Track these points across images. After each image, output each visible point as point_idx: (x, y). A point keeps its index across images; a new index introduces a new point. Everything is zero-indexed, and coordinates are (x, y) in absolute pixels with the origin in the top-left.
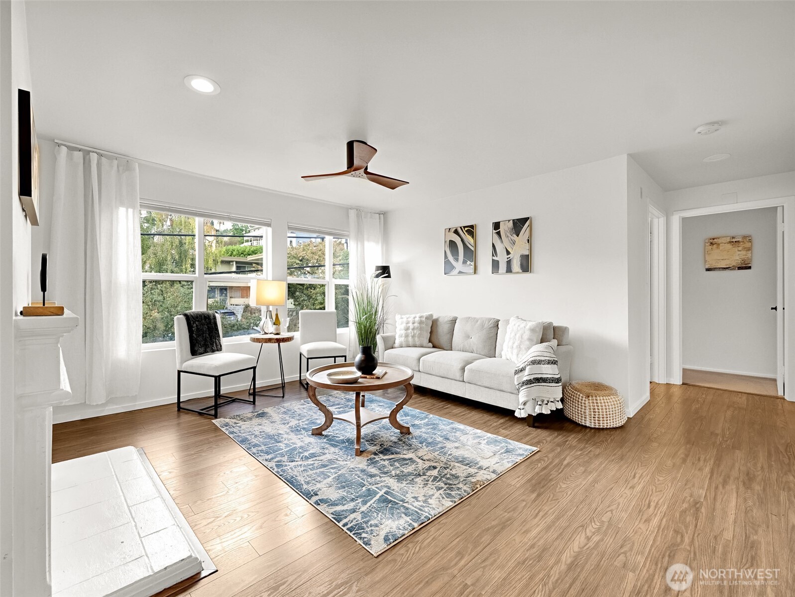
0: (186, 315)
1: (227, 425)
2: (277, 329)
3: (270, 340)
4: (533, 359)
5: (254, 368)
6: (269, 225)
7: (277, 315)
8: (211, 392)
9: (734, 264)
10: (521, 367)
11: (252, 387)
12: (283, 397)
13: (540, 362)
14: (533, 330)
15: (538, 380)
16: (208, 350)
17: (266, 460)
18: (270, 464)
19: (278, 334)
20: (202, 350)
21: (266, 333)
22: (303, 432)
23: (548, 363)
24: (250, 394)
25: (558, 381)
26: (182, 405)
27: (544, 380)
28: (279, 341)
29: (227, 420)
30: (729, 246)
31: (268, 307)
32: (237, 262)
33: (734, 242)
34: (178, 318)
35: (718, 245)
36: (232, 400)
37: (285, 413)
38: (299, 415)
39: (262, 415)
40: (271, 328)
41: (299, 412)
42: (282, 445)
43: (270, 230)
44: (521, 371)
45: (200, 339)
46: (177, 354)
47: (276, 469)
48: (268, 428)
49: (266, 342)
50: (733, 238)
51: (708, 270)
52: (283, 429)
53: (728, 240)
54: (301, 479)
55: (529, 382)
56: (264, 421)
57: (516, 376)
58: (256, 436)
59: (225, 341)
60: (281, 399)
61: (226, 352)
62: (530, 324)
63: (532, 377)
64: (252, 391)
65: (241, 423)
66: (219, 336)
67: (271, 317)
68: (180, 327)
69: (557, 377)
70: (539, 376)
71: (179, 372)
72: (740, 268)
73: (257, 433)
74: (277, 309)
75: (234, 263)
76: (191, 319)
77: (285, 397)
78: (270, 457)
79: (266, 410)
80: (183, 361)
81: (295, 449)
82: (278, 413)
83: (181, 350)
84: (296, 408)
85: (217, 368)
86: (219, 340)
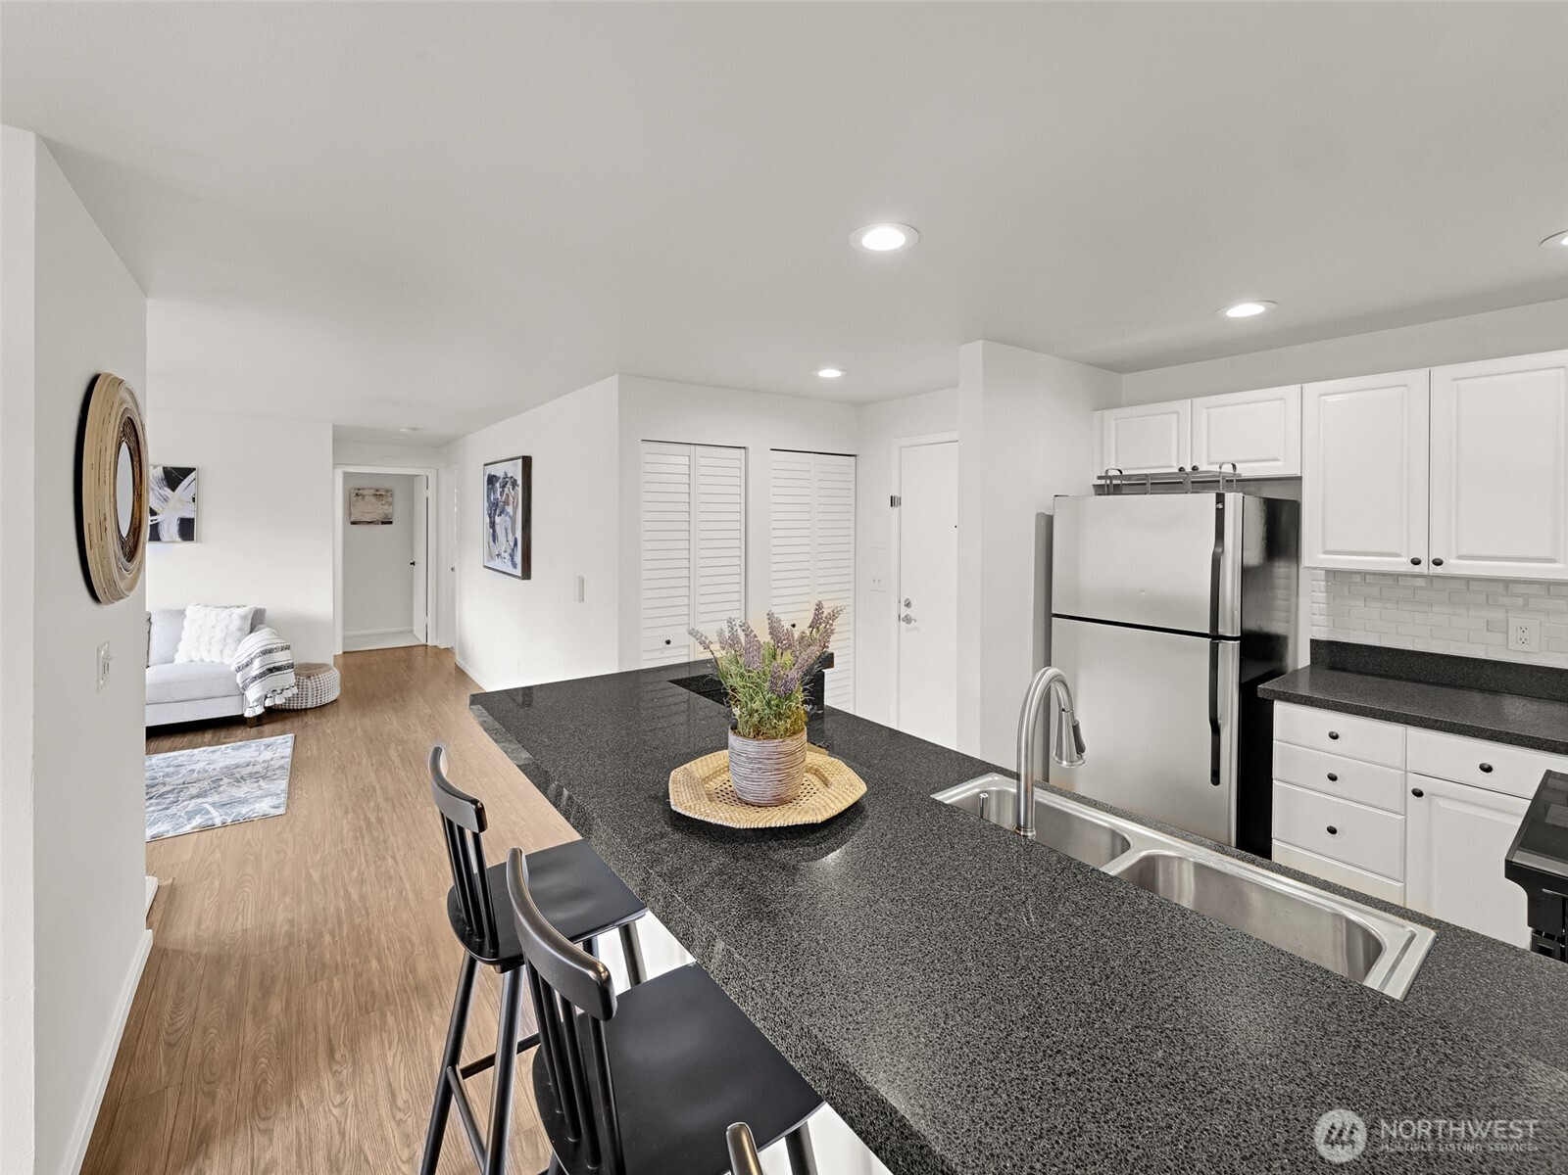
4: (262, 649)
9: (378, 518)
10: (245, 661)
13: (270, 651)
14: (244, 618)
15: (271, 670)
23: (282, 650)
25: (291, 666)
27: (278, 669)
30: (373, 499)
33: (378, 496)
35: (363, 496)
44: (247, 665)
50: (377, 490)
51: (353, 523)
53: (373, 492)
55: (262, 675)
57: (239, 674)
62: (242, 611)
63: (264, 669)
69: (291, 662)
70: (271, 666)
72: (383, 523)
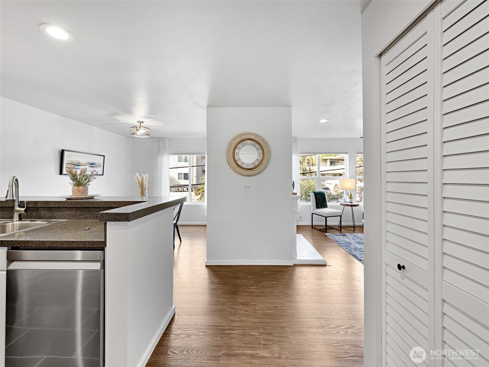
0: (314, 193)
1: (330, 236)
2: (351, 201)
3: (347, 205)
5: (341, 216)
6: (347, 153)
7: (351, 194)
8: (324, 224)
11: (340, 225)
12: (354, 231)
16: (322, 206)
17: (345, 248)
18: (347, 250)
19: (351, 203)
20: (320, 206)
21: (346, 202)
22: (361, 244)
24: (339, 227)
26: (313, 226)
28: (351, 206)
29: (330, 234)
31: (347, 190)
32: (330, 159)
34: (312, 194)
36: (331, 228)
37: (354, 236)
38: (361, 238)
39: (344, 235)
40: (348, 200)
41: (361, 237)
42: (352, 246)
43: (347, 155)
45: (319, 202)
46: (312, 207)
47: (349, 251)
48: (347, 240)
49: (346, 206)
52: (353, 241)
54: (358, 256)
56: (345, 237)
58: (341, 241)
59: (328, 204)
60: (353, 232)
61: (329, 208)
64: (340, 226)
65: (335, 236)
66: (326, 202)
67: (348, 195)
68: (312, 197)
71: (312, 214)
73: (342, 240)
74: (351, 192)
75: (329, 160)
76: (316, 194)
77: (355, 231)
78: (347, 248)
79: (346, 234)
80: (314, 210)
81: (357, 248)
82: (351, 236)
83: (313, 206)
84: (359, 236)
85: (326, 214)
86: (326, 203)
